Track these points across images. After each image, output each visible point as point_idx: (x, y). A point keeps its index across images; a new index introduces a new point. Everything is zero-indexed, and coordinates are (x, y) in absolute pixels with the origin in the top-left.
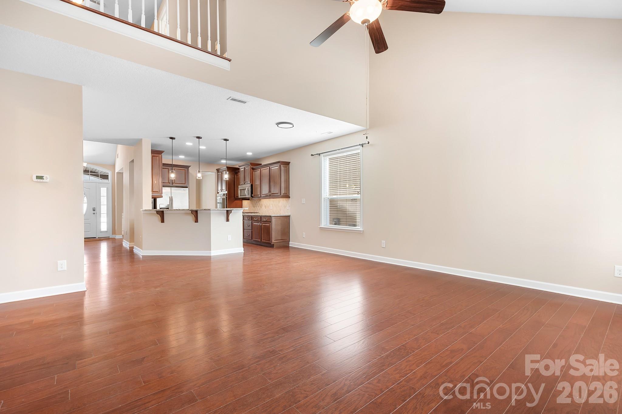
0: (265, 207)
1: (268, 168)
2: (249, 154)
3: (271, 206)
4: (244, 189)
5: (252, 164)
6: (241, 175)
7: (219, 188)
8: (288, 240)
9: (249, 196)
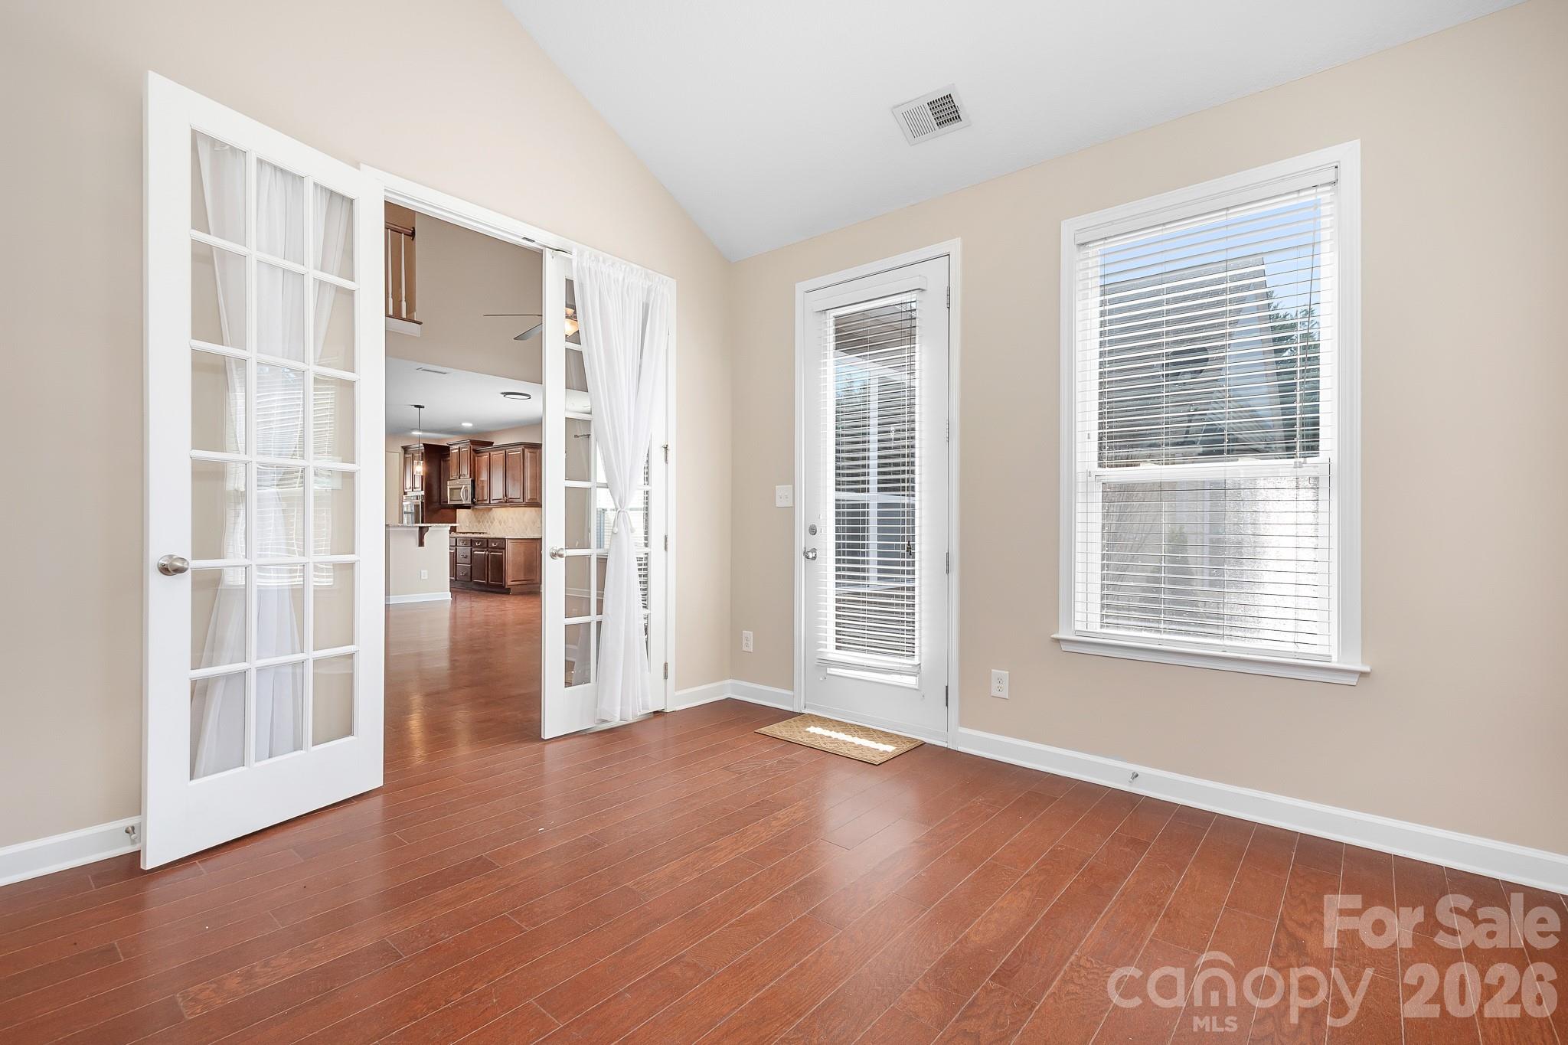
0: (500, 522)
1: (504, 451)
2: (467, 425)
3: (510, 520)
4: (458, 487)
5: (473, 442)
6: (453, 459)
7: (408, 484)
8: (538, 581)
9: (469, 502)
